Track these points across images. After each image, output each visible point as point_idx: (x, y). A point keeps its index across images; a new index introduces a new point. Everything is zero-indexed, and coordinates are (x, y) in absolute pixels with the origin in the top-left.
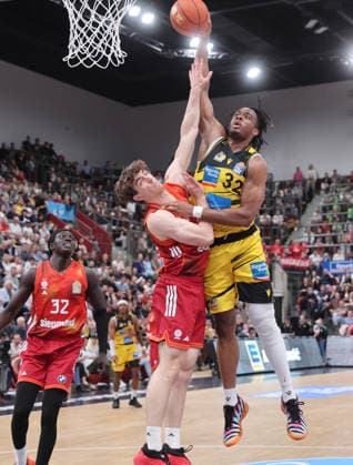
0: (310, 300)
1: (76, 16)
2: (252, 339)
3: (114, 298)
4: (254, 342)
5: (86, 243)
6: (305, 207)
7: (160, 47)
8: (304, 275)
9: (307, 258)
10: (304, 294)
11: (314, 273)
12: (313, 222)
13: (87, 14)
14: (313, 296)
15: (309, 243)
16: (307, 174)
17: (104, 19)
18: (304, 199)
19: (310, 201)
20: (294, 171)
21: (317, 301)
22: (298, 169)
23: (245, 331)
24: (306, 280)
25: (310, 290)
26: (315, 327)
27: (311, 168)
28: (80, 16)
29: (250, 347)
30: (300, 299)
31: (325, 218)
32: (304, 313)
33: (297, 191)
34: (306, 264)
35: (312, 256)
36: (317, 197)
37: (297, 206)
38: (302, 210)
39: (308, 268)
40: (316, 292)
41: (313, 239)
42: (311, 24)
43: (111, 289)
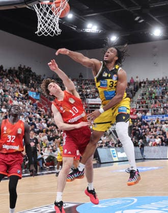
0: (137, 132)
1: (40, 15)
2: (113, 148)
3: (56, 131)
4: (114, 149)
5: (45, 108)
6: (135, 93)
7: (75, 28)
8: (135, 122)
9: (136, 115)
10: (134, 129)
11: (139, 121)
12: (138, 100)
13: (45, 14)
14: (138, 130)
15: (136, 108)
16: (135, 80)
17: (52, 16)
18: (134, 90)
19: (137, 91)
20: (130, 79)
21: (140, 132)
22: (132, 78)
23: (110, 145)
24: (135, 123)
25: (137, 128)
26: (139, 143)
27: (137, 77)
28: (42, 15)
29: (112, 151)
30: (133, 131)
31: (143, 98)
32: (135, 137)
33: (132, 87)
34: (135, 117)
35: (138, 114)
36: (139, 89)
37: (132, 93)
38: (134, 95)
39: (136, 119)
40: (139, 128)
41: (138, 107)
42: (137, 18)
43: (55, 127)
